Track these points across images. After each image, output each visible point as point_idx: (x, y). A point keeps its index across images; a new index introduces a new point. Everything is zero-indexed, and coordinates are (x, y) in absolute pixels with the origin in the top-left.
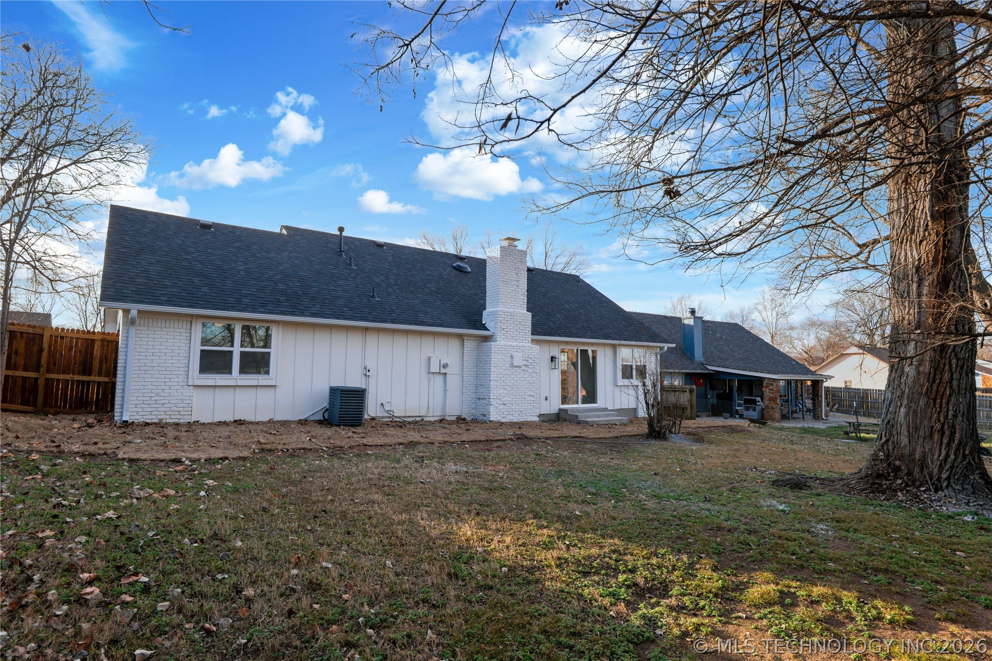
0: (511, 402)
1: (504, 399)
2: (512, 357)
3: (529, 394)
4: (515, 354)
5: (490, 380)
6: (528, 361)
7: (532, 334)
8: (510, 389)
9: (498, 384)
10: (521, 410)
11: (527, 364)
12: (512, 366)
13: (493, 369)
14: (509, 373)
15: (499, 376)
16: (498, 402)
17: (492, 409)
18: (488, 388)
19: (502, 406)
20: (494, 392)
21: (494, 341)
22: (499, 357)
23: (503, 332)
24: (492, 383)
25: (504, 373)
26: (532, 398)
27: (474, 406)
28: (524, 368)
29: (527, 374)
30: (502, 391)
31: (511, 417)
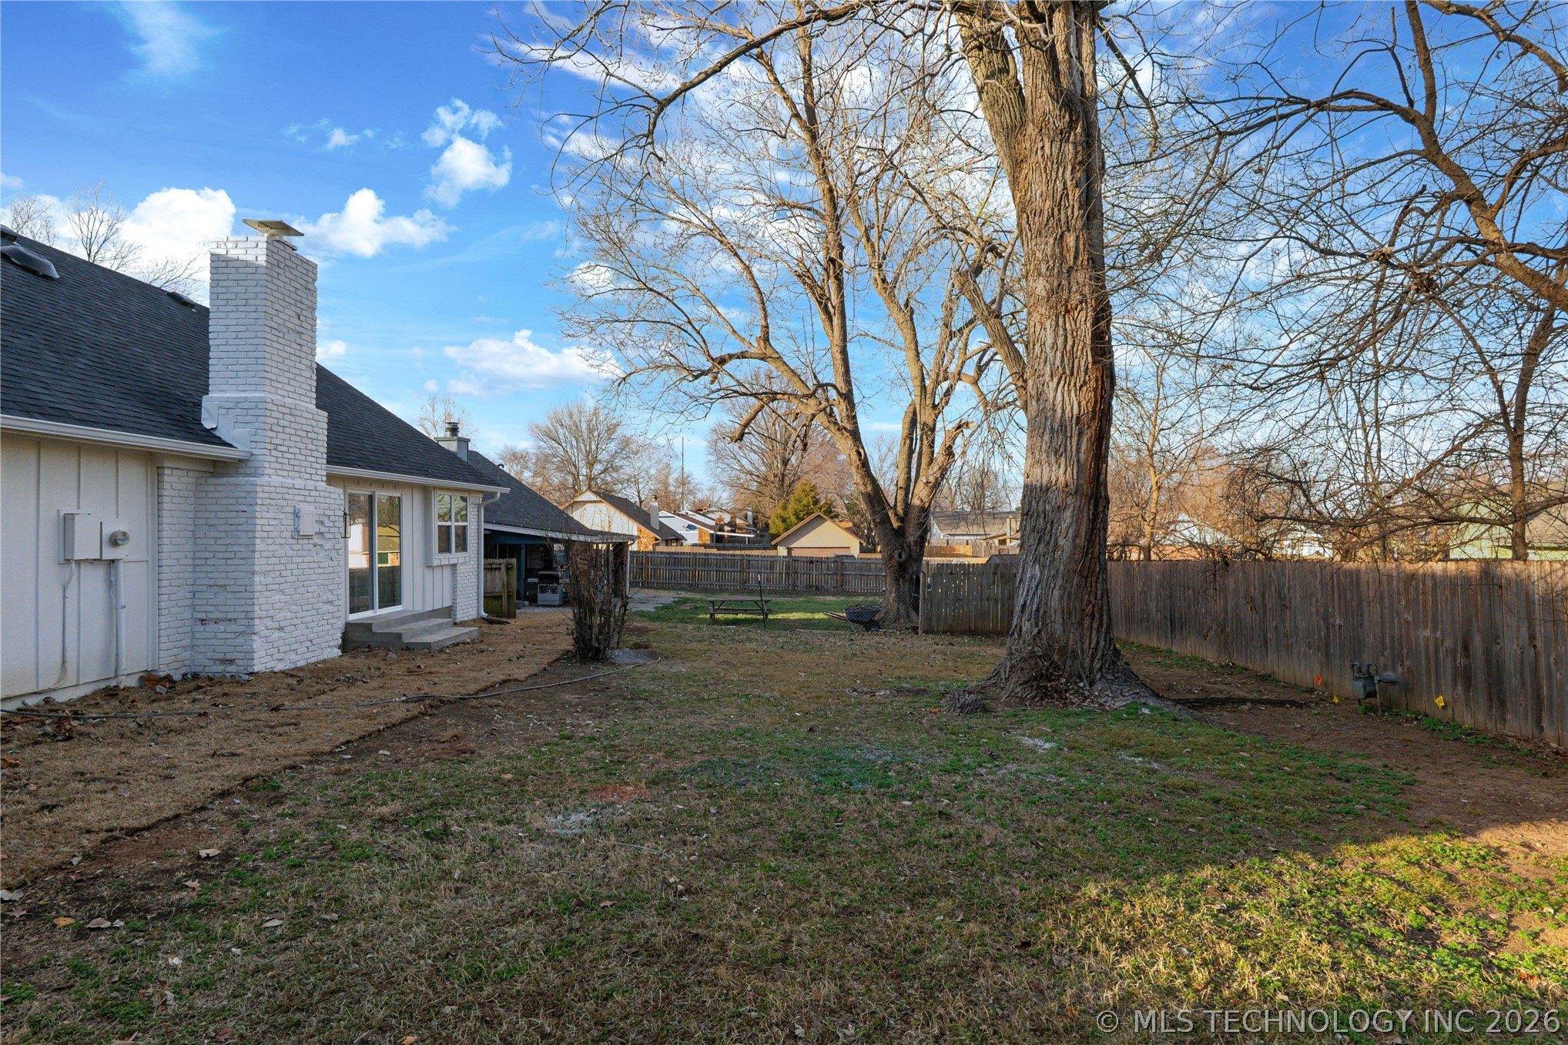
0: (295, 621)
1: (281, 616)
2: (296, 515)
3: (324, 598)
4: (304, 508)
5: (253, 573)
6: (322, 523)
7: (330, 461)
8: (292, 591)
9: (269, 580)
10: (311, 636)
11: (323, 529)
12: (297, 535)
13: (260, 545)
14: (290, 553)
15: (271, 561)
16: (270, 624)
17: (257, 643)
18: (248, 590)
19: (277, 634)
20: (262, 600)
21: (248, 475)
22: (270, 515)
23: (274, 453)
24: (257, 579)
25: (281, 552)
26: (329, 607)
27: (187, 642)
28: (316, 540)
29: (323, 554)
30: (276, 598)
31: (293, 657)
